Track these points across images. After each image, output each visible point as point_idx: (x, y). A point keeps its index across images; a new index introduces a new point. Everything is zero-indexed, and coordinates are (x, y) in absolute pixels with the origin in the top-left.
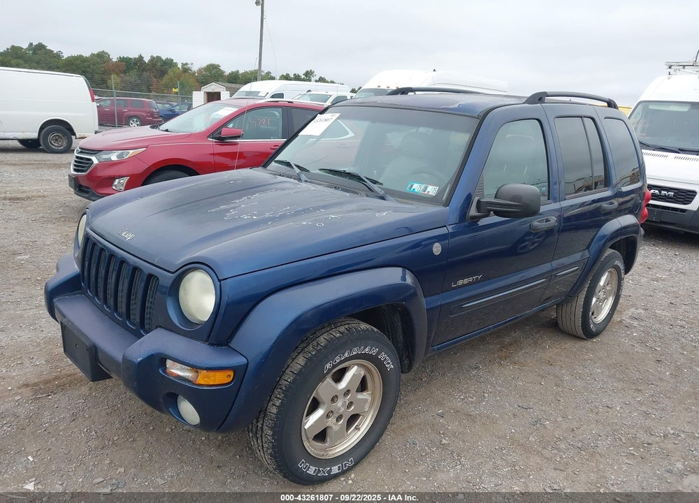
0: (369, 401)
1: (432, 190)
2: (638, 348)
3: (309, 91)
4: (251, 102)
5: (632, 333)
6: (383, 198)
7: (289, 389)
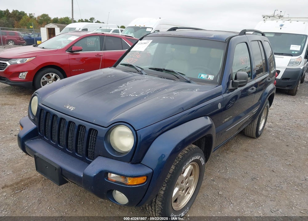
0: (194, 179)
1: (211, 77)
2: (277, 140)
3: (101, 27)
4: (85, 33)
5: (272, 134)
6: (189, 82)
7: (169, 181)
